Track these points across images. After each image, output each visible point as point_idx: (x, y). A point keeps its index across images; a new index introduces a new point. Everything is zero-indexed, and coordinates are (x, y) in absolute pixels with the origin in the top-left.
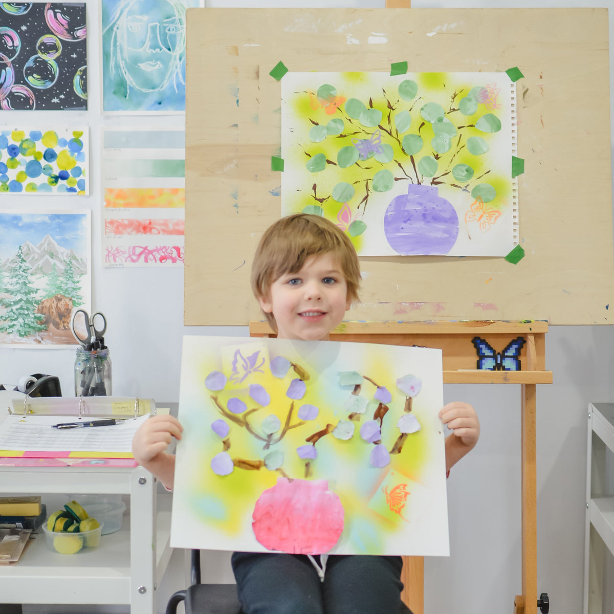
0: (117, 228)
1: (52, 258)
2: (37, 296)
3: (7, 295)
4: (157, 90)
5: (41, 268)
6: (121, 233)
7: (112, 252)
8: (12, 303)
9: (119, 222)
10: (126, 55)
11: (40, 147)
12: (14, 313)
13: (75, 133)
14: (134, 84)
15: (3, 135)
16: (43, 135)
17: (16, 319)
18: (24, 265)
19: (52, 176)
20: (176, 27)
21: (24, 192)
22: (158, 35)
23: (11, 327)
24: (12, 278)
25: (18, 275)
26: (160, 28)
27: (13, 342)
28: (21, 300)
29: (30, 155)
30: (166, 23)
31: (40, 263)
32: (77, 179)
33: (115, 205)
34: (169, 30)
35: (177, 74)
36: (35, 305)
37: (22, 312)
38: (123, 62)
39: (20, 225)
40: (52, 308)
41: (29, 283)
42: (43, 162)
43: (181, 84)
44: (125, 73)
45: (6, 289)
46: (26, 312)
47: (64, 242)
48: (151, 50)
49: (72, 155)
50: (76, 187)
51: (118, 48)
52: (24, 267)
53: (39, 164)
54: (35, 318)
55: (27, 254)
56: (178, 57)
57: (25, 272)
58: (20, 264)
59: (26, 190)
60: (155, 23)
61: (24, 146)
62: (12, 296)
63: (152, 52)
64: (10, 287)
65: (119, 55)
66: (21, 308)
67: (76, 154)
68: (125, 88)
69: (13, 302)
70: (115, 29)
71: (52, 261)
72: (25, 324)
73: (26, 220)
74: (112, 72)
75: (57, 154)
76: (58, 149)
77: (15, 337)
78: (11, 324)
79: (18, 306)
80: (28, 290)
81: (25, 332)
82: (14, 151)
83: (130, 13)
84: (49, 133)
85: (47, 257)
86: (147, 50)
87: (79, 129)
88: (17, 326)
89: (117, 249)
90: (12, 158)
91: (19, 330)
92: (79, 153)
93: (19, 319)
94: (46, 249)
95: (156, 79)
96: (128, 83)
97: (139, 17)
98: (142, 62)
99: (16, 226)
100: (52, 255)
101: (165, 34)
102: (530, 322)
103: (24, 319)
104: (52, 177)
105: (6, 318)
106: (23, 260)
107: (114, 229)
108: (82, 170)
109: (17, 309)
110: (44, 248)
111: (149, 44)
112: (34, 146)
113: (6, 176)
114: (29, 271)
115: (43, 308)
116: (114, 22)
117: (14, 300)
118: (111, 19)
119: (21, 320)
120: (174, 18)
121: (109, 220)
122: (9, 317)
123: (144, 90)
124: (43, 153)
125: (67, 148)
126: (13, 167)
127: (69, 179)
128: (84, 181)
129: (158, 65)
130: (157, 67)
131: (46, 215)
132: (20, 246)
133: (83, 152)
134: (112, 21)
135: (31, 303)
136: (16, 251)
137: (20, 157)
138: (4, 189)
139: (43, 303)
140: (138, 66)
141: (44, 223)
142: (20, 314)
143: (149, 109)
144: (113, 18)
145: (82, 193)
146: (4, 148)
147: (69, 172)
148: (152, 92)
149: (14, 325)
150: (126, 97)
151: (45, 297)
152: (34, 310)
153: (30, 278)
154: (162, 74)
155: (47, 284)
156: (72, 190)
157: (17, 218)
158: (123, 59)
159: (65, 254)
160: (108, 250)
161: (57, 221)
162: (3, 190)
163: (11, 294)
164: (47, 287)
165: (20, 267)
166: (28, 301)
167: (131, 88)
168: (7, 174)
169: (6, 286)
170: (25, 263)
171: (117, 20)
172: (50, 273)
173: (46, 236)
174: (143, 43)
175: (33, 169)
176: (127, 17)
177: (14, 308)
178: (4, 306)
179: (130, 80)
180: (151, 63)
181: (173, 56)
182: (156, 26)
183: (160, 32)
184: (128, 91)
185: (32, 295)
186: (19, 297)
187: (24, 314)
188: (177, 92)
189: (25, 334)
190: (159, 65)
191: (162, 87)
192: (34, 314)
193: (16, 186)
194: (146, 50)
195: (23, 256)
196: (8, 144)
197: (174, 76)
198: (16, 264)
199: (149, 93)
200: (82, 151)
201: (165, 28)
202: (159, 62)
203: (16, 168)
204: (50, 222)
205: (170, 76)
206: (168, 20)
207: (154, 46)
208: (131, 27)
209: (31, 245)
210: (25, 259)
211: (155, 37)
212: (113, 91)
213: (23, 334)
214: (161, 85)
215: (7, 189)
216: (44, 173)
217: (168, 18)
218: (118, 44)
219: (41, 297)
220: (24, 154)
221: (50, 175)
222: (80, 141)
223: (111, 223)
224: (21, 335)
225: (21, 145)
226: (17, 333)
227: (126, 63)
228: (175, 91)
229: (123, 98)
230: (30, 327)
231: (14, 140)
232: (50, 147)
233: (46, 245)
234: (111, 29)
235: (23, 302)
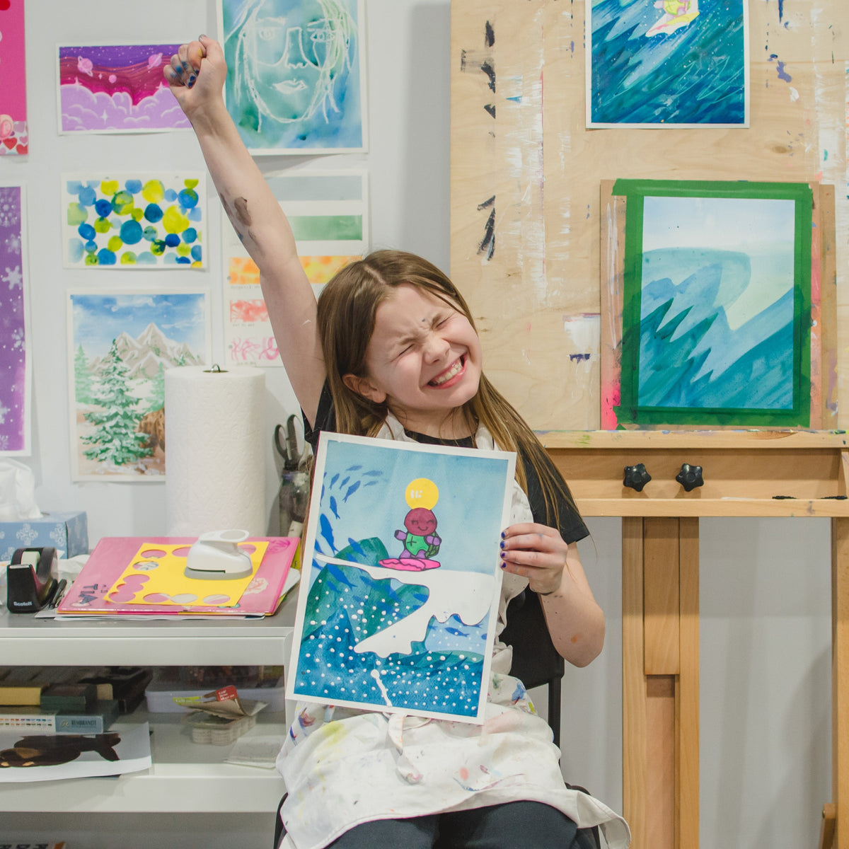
0: (247, 312)
1: (158, 355)
2: (139, 409)
3: (98, 407)
4: (299, 120)
5: (143, 369)
6: (251, 319)
7: (240, 346)
8: (105, 419)
9: (249, 304)
10: (256, 72)
11: (140, 202)
12: (107, 432)
13: (187, 182)
14: (268, 112)
15: (89, 187)
16: (143, 185)
17: (110, 441)
18: (120, 366)
19: (157, 241)
20: (325, 33)
21: (118, 264)
22: (301, 45)
23: (103, 451)
24: (104, 384)
25: (111, 380)
26: (303, 35)
27: (107, 473)
28: (116, 414)
29: (126, 213)
30: (311, 27)
31: (142, 362)
32: (191, 245)
33: (243, 281)
34: (315, 37)
35: (327, 97)
36: (136, 421)
37: (118, 430)
38: (253, 81)
39: (114, 310)
40: (159, 424)
41: (127, 390)
42: (144, 223)
43: (333, 110)
44: (256, 96)
45: (96, 400)
46: (124, 431)
47: (174, 333)
48: (291, 65)
49: (184, 212)
50: (189, 256)
51: (245, 62)
52: (119, 369)
53: (138, 225)
54: (136, 438)
55: (124, 351)
56: (328, 74)
57: (122, 376)
58: (115, 365)
59: (122, 262)
60: (297, 28)
61: (118, 201)
62: (105, 409)
63: (292, 68)
64: (102, 397)
65: (246, 71)
66: (117, 425)
67: (189, 210)
68: (256, 118)
69: (106, 417)
70: (240, 36)
71: (158, 360)
72: (122, 447)
73: (121, 304)
74: (238, 95)
75: (164, 211)
76: (164, 205)
77: (109, 465)
78: (103, 447)
79: (113, 423)
80: (127, 401)
81: (123, 459)
82: (104, 209)
83: (261, 14)
84: (151, 183)
85: (152, 354)
86: (286, 65)
87: (192, 177)
88: (112, 451)
89: (247, 342)
90: (102, 219)
91: (115, 457)
92: (193, 210)
93: (114, 441)
94: (149, 343)
95: (298, 106)
96: (260, 110)
97: (272, 19)
98: (278, 81)
99: (109, 312)
100: (158, 352)
101: (311, 43)
102: (844, 432)
103: (121, 441)
104: (156, 244)
105: (97, 440)
106: (118, 359)
107: (242, 313)
108: (198, 233)
109: (111, 427)
110: (147, 342)
111: (288, 56)
112: (132, 202)
113: (94, 243)
114: (126, 374)
115: (146, 424)
116: (239, 26)
117: (106, 414)
118: (235, 22)
119: (116, 442)
120: (322, 20)
121: (235, 301)
122: (100, 438)
123: (282, 120)
124: (144, 211)
125: (177, 203)
126: (103, 230)
127: (180, 245)
128: (200, 247)
129: (300, 86)
130: (299, 88)
131: (150, 296)
132: (114, 340)
133: (199, 209)
134: (236, 25)
135: (130, 418)
136: (109, 347)
137: (112, 216)
138: (91, 261)
139: (146, 418)
140: (274, 87)
141: (146, 307)
142: (115, 433)
143: (289, 147)
144: (238, 22)
145: (198, 265)
146: (90, 205)
147: (180, 235)
148: (292, 123)
149: (107, 449)
150: (257, 129)
151: (149, 409)
152: (134, 428)
153: (129, 383)
154: (307, 97)
155: (152, 392)
156: (184, 260)
157: (109, 301)
158: (252, 78)
159: (175, 350)
160: (235, 344)
161: (165, 303)
162: (89, 263)
163: (103, 406)
164: (152, 396)
165: (115, 369)
166: (126, 416)
167: (264, 118)
168: (95, 240)
169: (96, 395)
170: (120, 363)
171: (243, 24)
172: (156, 375)
173: (150, 325)
174: (279, 55)
175: (131, 233)
176: (257, 20)
177: (108, 425)
178: (94, 423)
179: (262, 107)
180: (290, 82)
181: (322, 72)
182: (297, 31)
183: (303, 39)
184: (260, 121)
185: (132, 407)
186: (113, 410)
187: (121, 433)
188: (327, 122)
189: (123, 462)
190: (302, 85)
191: (306, 116)
192: (134, 433)
193: (107, 257)
194: (284, 65)
195: (118, 354)
196: (95, 199)
197: (324, 99)
198: (109, 364)
199: (288, 124)
200: (197, 206)
201: (310, 34)
202: (302, 82)
203: (107, 231)
204: (154, 305)
205: (318, 99)
206: (314, 23)
207: (296, 60)
208: (262, 33)
209: (129, 338)
210: (121, 357)
211: (296, 47)
212: (239, 121)
213: (120, 461)
214: (305, 113)
215: (96, 261)
216: (147, 239)
217: (314, 20)
218: (245, 56)
219: (144, 409)
220: (118, 212)
221: (153, 240)
222: (195, 192)
223: (239, 305)
224: (117, 463)
225: (114, 200)
226: (112, 459)
227: (256, 83)
228: (325, 121)
229: (253, 131)
230: (129, 451)
231: (104, 192)
232: (153, 202)
233: (149, 338)
234: (236, 36)
235: (119, 417)
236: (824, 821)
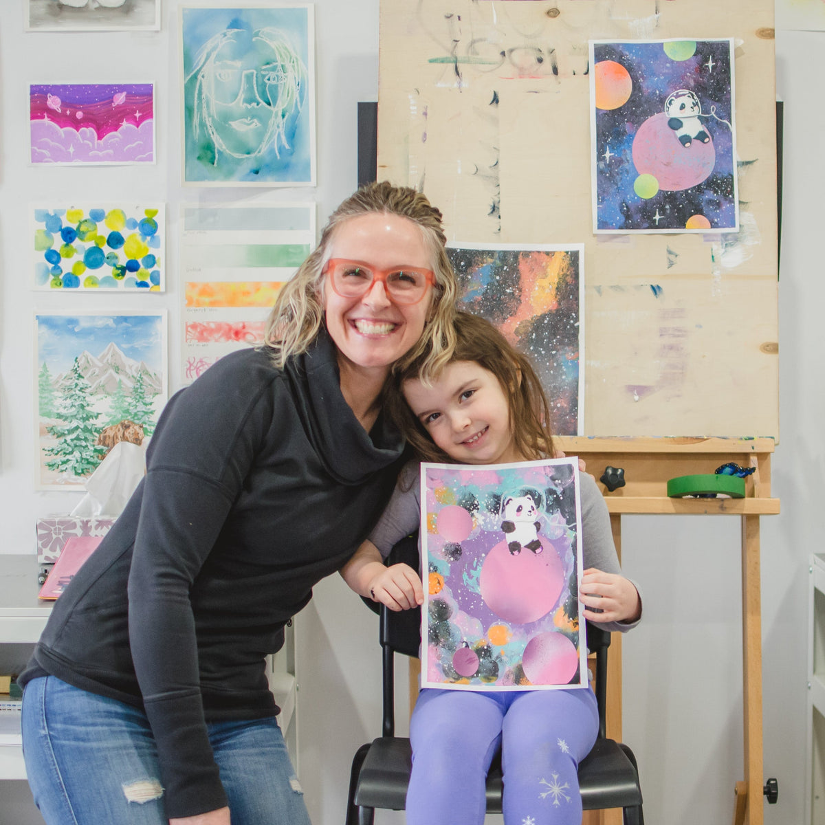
0: (201, 333)
1: (117, 372)
2: (98, 423)
3: (60, 421)
4: (252, 155)
5: (103, 386)
6: (206, 340)
7: (195, 365)
8: (66, 432)
9: (204, 326)
10: (214, 111)
11: (104, 230)
12: (68, 445)
13: (147, 212)
14: (224, 147)
15: (56, 215)
16: (106, 215)
17: (71, 453)
18: (81, 382)
19: (118, 267)
20: (277, 76)
21: (81, 287)
22: (255, 86)
23: (64, 463)
24: (66, 399)
25: (73, 396)
26: (257, 77)
27: (67, 483)
28: (77, 428)
29: (90, 240)
30: (265, 70)
31: (103, 379)
32: (150, 271)
33: (199, 304)
34: (269, 80)
35: (279, 135)
36: (95, 434)
37: (78, 443)
38: (210, 119)
39: (76, 330)
40: (117, 438)
41: (88, 405)
42: (107, 250)
43: (284, 147)
44: (213, 133)
45: (58, 414)
46: (84, 444)
47: (133, 353)
48: (245, 104)
49: (144, 239)
50: (148, 281)
51: (203, 101)
52: (81, 385)
53: (101, 251)
54: (96, 450)
55: (86, 368)
56: (280, 113)
57: (83, 392)
58: (76, 381)
59: (85, 285)
60: (251, 71)
61: (83, 228)
62: (66, 423)
63: (247, 108)
64: (63, 411)
65: (204, 110)
66: (78, 438)
67: (149, 238)
68: (213, 152)
69: (68, 430)
70: (199, 77)
71: (117, 377)
72: (82, 459)
73: (84, 324)
74: (197, 132)
75: (125, 238)
76: (125, 233)
77: (69, 475)
78: (65, 459)
79: (74, 436)
80: (87, 415)
81: (83, 470)
82: (69, 236)
83: (219, 58)
84: (114, 212)
85: (111, 371)
86: (241, 105)
87: (153, 208)
88: (72, 462)
89: (201, 361)
90: (67, 245)
91: (75, 467)
92: (153, 237)
93: (74, 453)
94: (109, 361)
95: (252, 143)
96: (217, 146)
97: (229, 62)
98: (234, 119)
99: (72, 332)
100: (117, 370)
101: (264, 85)
102: (753, 439)
103: (81, 453)
104: (118, 269)
105: (59, 452)
106: (80, 376)
107: (197, 334)
108: (156, 259)
109: (72, 440)
110: (108, 360)
111: (243, 96)
112: (95, 229)
113: (59, 268)
114: (88, 390)
115: (105, 438)
116: (198, 68)
117: (68, 428)
118: (195, 64)
119: (77, 454)
120: (275, 64)
121: (190, 323)
122: (61, 450)
123: (237, 156)
124: (106, 238)
125: (137, 230)
126: (68, 256)
127: (140, 270)
128: (158, 273)
129: (254, 124)
130: (253, 126)
131: (110, 317)
132: (77, 358)
133: (158, 236)
135: (90, 431)
136: (71, 364)
137: (77, 242)
138: (56, 284)
139: (105, 431)
140: (230, 125)
141: (107, 328)
142: (76, 446)
143: (243, 180)
144: (198, 64)
145: (156, 289)
146: (56, 232)
147: (140, 261)
148: (247, 158)
149: (68, 460)
150: (213, 164)
151: (108, 424)
152: (93, 440)
153: (90, 399)
154: (260, 135)
155: (111, 407)
156: (143, 284)
157: (72, 321)
158: (210, 116)
159: (134, 368)
160: (189, 363)
161: (125, 324)
162: (54, 285)
163: (64, 420)
164: (111, 410)
165: (77, 385)
166: (86, 430)
167: (220, 152)
168: (59, 265)
169: (58, 409)
170: (82, 379)
171: (203, 66)
172: (115, 392)
173: (110, 344)
174: (235, 96)
175: (94, 258)
176: (215, 63)
177: (69, 438)
178: (56, 436)
179: (218, 142)
180: (245, 120)
181: (274, 112)
182: (252, 74)
183: (257, 81)
184: (217, 156)
185: (92, 421)
186: (74, 424)
187: (81, 446)
188: (279, 158)
189: (83, 472)
190: (256, 123)
191: (259, 152)
192: (94, 446)
193: (71, 281)
194: (239, 105)
195: (80, 371)
196: (61, 226)
197: (276, 137)
198: (71, 381)
199: (242, 159)
200: (156, 234)
201: (264, 76)
202: (255, 120)
203: (71, 257)
204: (114, 326)
205: (270, 137)
206: (268, 66)
207: (250, 100)
208: (220, 75)
209: (90, 356)
210: (82, 374)
211: (251, 88)
212: (197, 156)
213: (80, 471)
214: (258, 150)
215: (60, 284)
216: (108, 264)
217: (268, 64)
218: (203, 96)
219: (103, 423)
220: (82, 239)
221: (115, 265)
222: (154, 221)
223: (194, 326)
224: (77, 474)
225: (79, 228)
226: (72, 470)
227: (213, 120)
228: (276, 157)
229: (210, 165)
230: (89, 463)
231: (69, 220)
232: (116, 230)
233: (109, 356)
234: (195, 77)
235: (80, 430)
236: (737, 797)
